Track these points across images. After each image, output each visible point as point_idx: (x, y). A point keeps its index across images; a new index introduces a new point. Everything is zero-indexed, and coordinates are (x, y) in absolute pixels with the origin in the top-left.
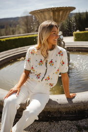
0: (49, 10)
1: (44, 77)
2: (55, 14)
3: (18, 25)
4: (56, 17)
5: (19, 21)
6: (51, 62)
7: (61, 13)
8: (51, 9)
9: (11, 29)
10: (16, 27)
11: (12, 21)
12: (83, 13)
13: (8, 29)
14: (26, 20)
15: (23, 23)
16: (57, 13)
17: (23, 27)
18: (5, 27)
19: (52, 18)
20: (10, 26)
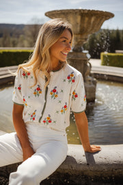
0: (76, 13)
1: (41, 118)
2: (84, 20)
3: (21, 36)
4: (85, 25)
5: (24, 29)
6: (54, 91)
7: (93, 19)
8: (80, 10)
9: (12, 39)
10: (18, 37)
11: (14, 28)
12: (113, 30)
13: (7, 39)
14: (34, 30)
15: (30, 33)
16: (87, 19)
17: (29, 39)
18: (4, 35)
19: (79, 25)
20: (11, 35)
